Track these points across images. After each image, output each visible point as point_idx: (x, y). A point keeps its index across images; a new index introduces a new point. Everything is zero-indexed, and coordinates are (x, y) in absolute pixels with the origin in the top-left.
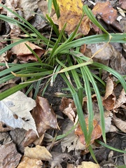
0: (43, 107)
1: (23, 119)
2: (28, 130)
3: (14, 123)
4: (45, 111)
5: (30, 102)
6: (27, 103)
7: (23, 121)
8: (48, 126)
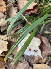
0: (45, 43)
1: (34, 51)
2: (36, 56)
3: (29, 53)
4: (47, 45)
5: (38, 41)
6: (37, 42)
7: (34, 52)
8: (49, 54)
